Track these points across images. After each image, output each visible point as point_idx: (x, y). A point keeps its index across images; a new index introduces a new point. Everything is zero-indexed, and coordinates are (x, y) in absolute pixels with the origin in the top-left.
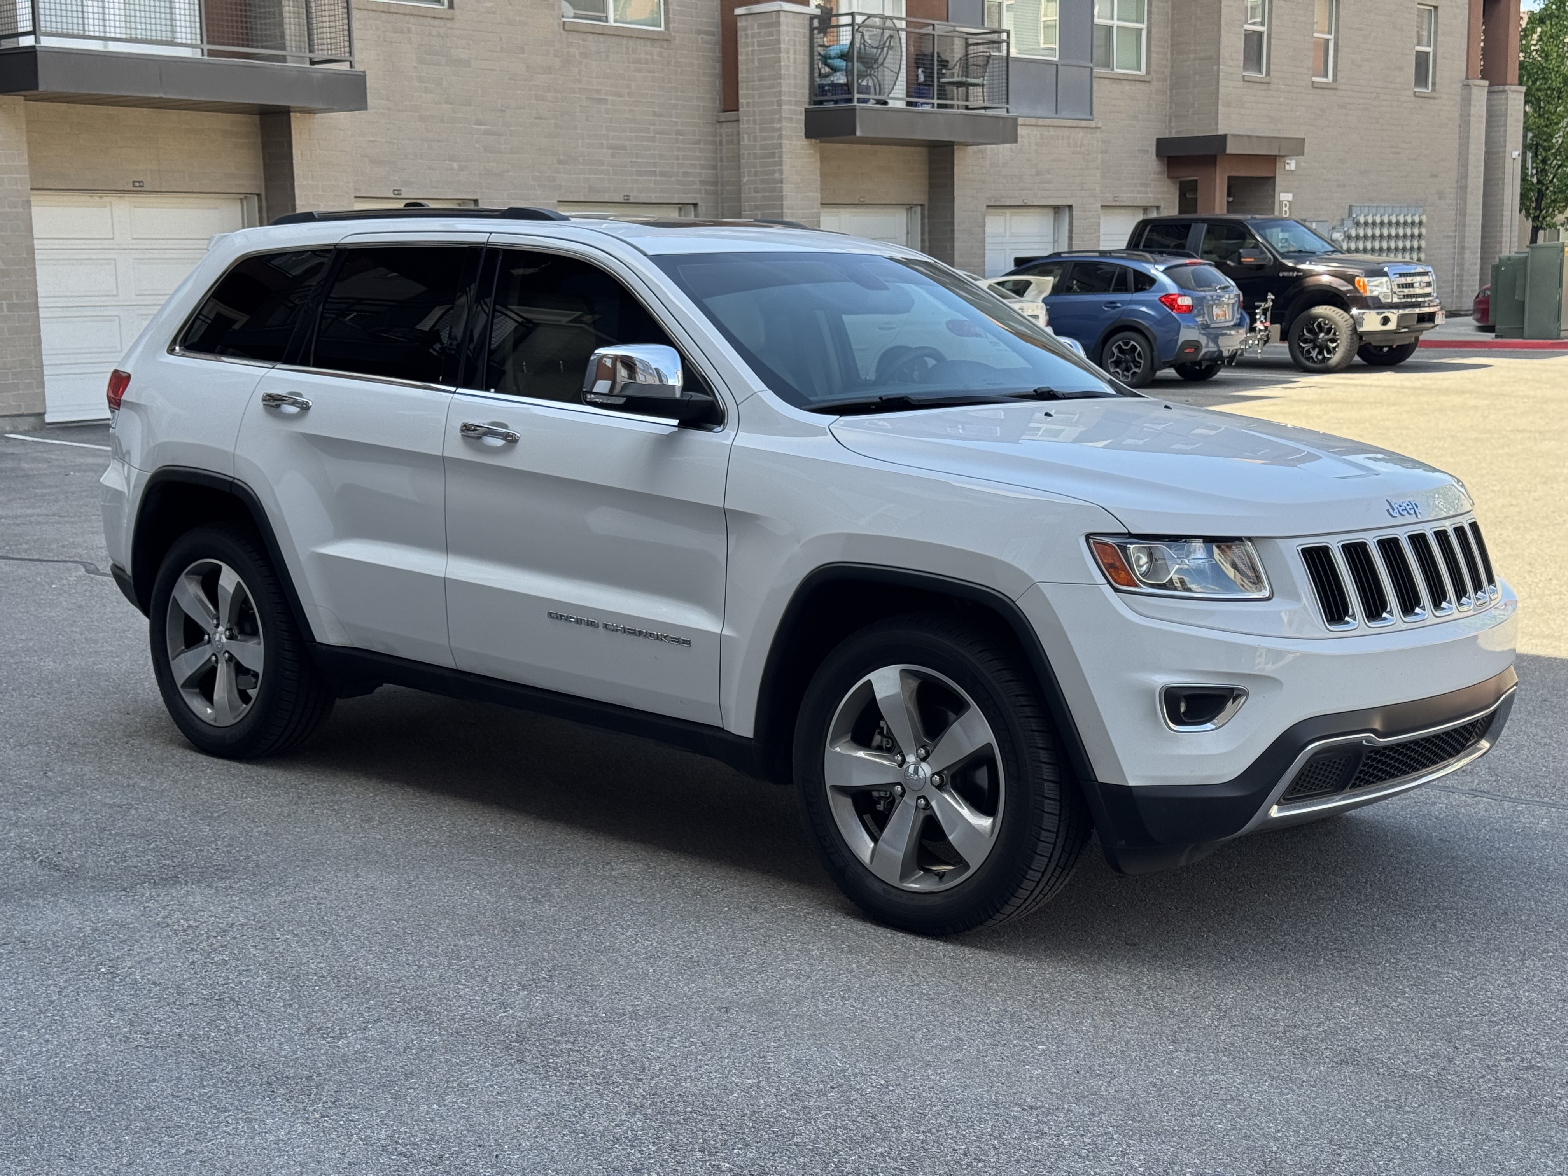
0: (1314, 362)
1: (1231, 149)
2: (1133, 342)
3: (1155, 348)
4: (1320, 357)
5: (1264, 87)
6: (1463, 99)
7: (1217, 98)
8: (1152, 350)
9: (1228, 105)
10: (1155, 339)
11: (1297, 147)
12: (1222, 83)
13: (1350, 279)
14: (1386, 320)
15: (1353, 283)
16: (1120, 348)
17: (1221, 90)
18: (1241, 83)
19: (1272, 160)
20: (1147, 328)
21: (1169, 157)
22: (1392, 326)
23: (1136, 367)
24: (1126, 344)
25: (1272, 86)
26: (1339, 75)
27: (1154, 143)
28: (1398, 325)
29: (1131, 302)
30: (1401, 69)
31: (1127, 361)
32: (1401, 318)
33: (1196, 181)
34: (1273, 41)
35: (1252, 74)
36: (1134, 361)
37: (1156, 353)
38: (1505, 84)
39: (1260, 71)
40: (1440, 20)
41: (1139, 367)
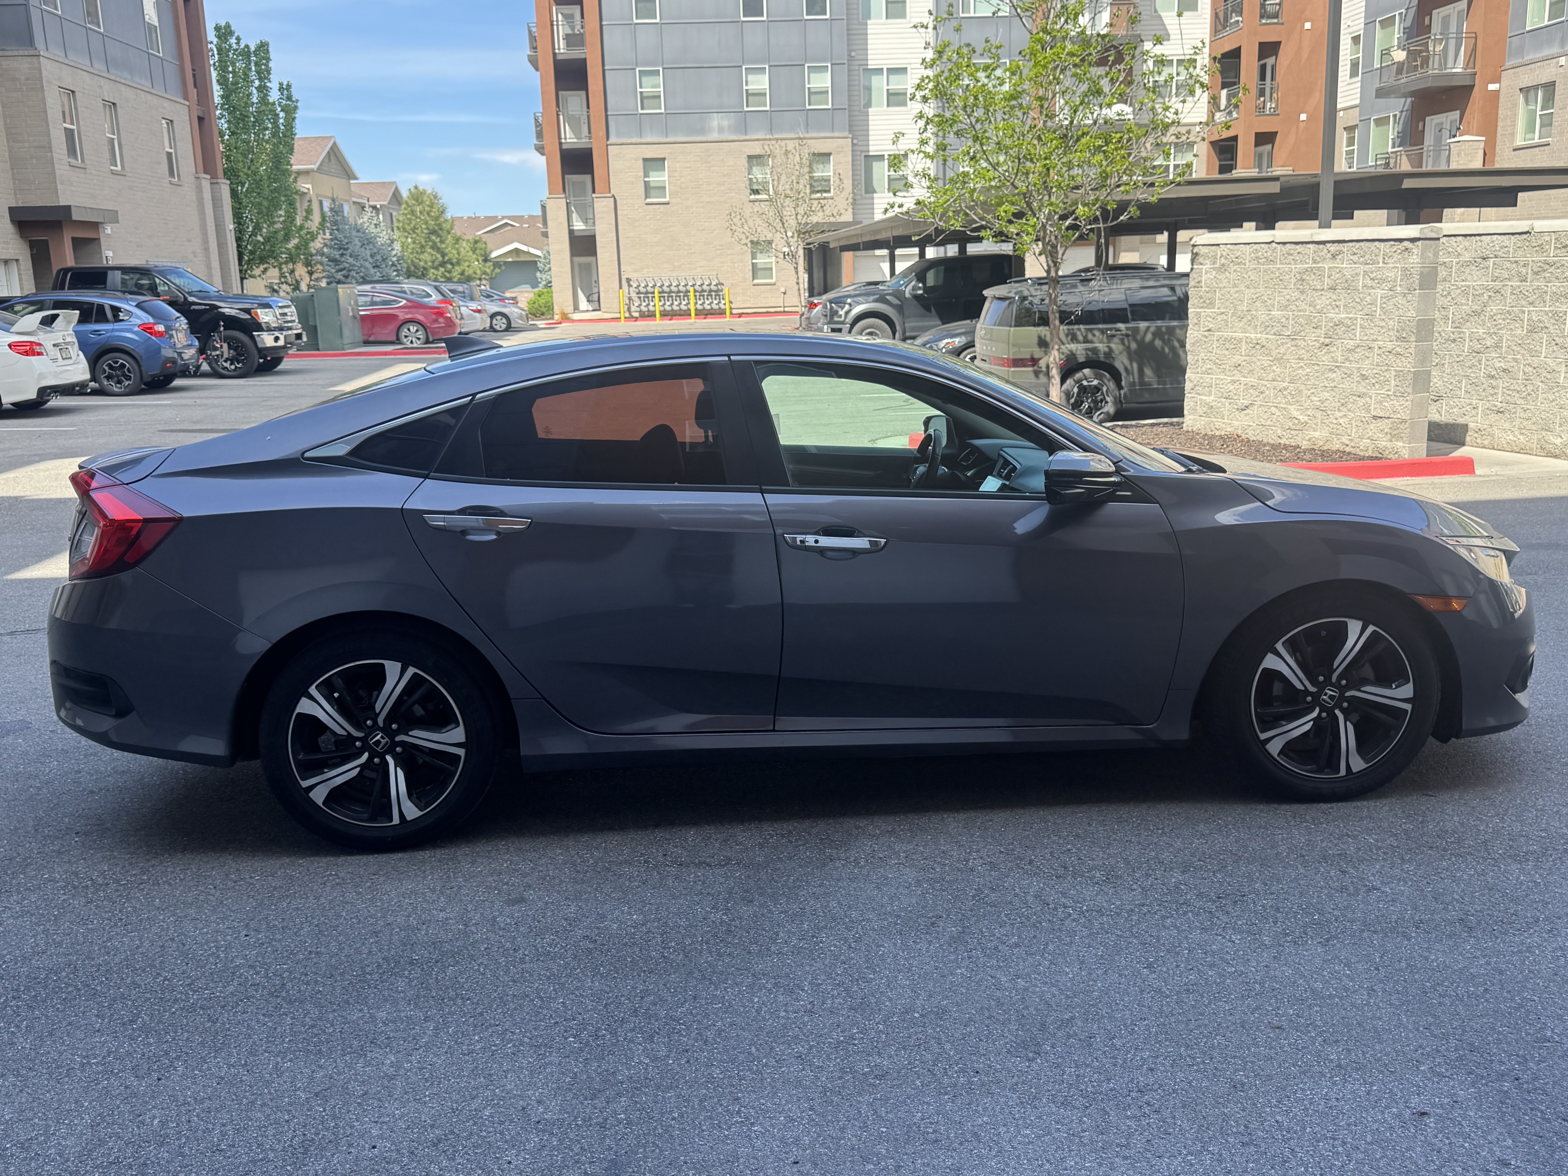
0: (228, 370)
1: (75, 217)
2: (121, 361)
3: (142, 363)
4: (233, 367)
5: (82, 171)
6: (197, 187)
7: (55, 177)
8: (139, 366)
9: (62, 183)
10: (141, 357)
11: (113, 216)
12: (56, 166)
13: (247, 311)
14: (277, 339)
15: (250, 314)
16: (110, 367)
17: (57, 171)
18: (68, 168)
19: (95, 226)
20: (133, 350)
21: (19, 222)
22: (281, 343)
23: (127, 380)
24: (116, 362)
25: (88, 171)
26: (126, 165)
27: (7, 210)
28: (285, 342)
29: (113, 330)
30: (159, 163)
31: (117, 376)
32: (285, 337)
33: (47, 240)
34: (83, 137)
35: (73, 161)
36: (124, 375)
37: (143, 368)
38: (217, 178)
39: (77, 159)
40: (176, 131)
41: (130, 380)
